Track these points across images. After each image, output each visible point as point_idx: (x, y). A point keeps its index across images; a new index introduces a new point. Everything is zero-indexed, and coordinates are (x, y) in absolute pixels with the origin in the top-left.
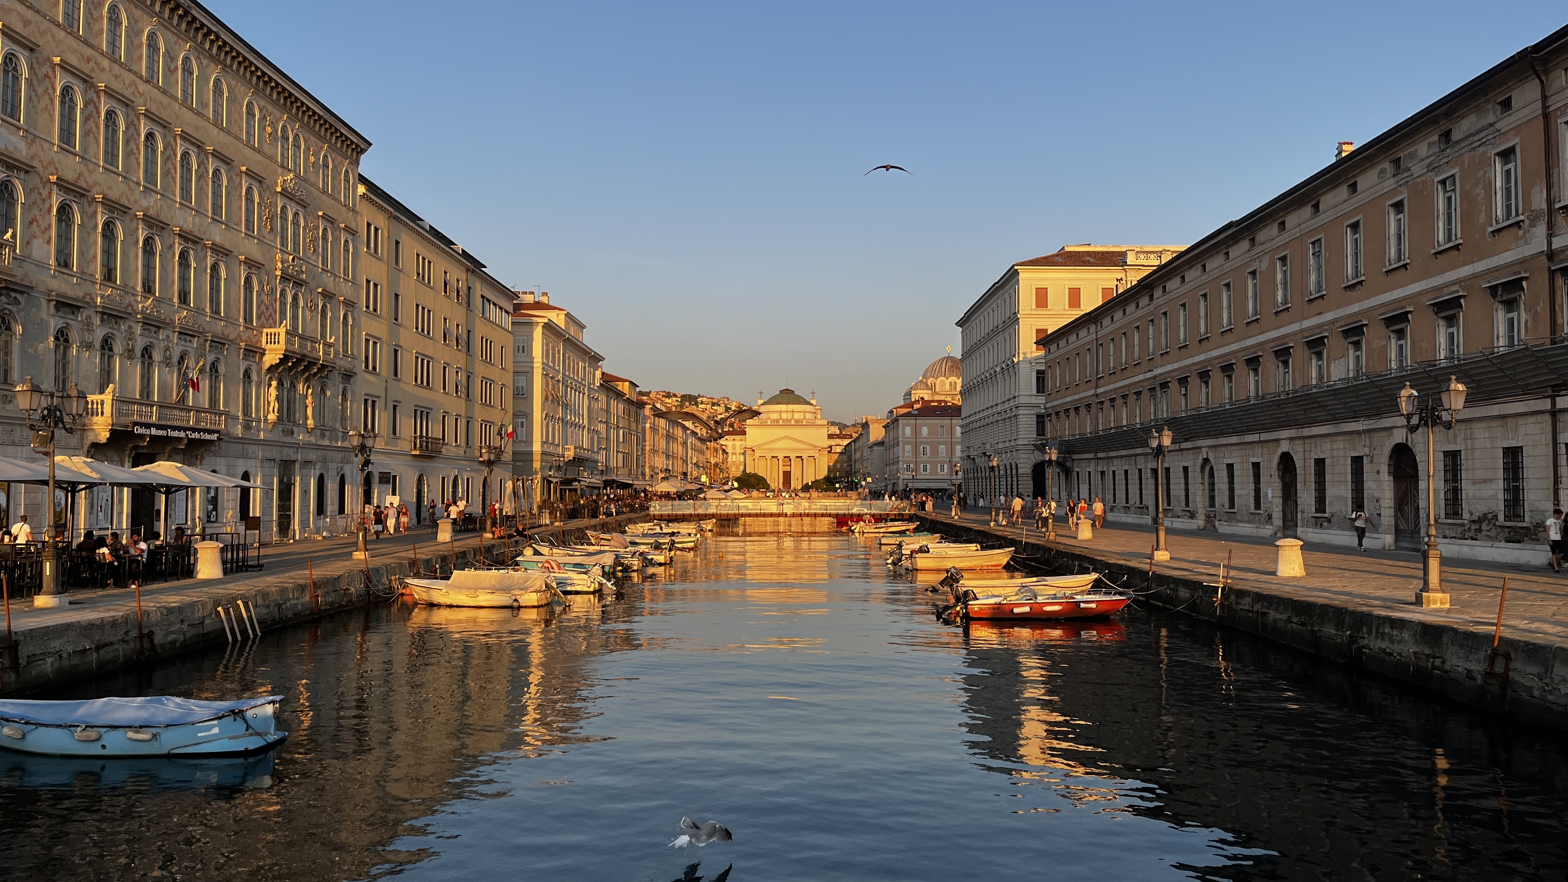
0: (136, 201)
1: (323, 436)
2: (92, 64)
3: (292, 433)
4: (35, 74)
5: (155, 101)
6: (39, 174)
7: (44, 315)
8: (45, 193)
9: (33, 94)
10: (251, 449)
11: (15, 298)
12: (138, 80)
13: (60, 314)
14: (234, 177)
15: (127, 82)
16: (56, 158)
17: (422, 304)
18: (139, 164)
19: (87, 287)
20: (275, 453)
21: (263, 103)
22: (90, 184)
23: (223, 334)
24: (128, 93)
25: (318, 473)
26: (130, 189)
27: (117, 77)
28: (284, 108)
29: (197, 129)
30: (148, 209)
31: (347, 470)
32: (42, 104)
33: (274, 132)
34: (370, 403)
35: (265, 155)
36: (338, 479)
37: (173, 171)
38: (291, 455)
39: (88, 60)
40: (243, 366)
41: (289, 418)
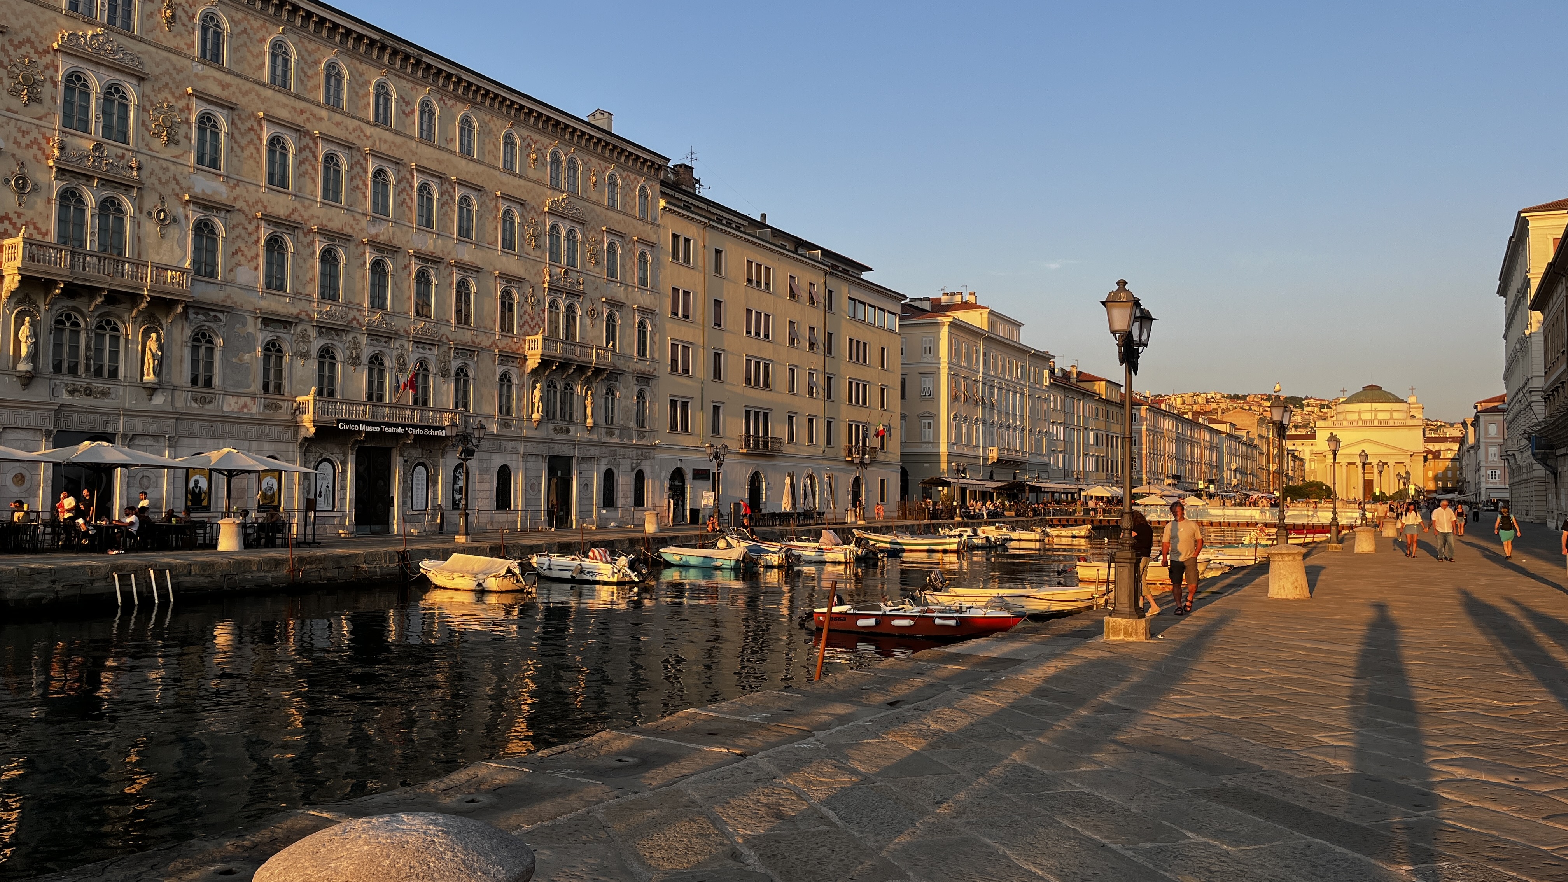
0: (362, 230)
1: (610, 434)
2: (305, 116)
3: (568, 431)
4: (237, 128)
5: (386, 141)
6: (243, 212)
7: (250, 328)
8: (251, 228)
9: (235, 146)
10: (510, 445)
11: (215, 316)
12: (364, 126)
13: (270, 328)
14: (488, 202)
15: (351, 128)
16: (264, 198)
17: (756, 309)
18: (366, 197)
19: (303, 305)
20: (544, 450)
21: (525, 133)
22: (306, 217)
23: (473, 342)
24: (351, 138)
25: (603, 468)
26: (355, 219)
27: (337, 124)
28: (553, 135)
29: (440, 162)
30: (377, 235)
31: (646, 467)
32: (247, 153)
33: (541, 158)
34: (679, 404)
35: (528, 179)
36: (634, 474)
37: (408, 201)
38: (566, 451)
39: (302, 112)
40: (499, 370)
41: (563, 417)
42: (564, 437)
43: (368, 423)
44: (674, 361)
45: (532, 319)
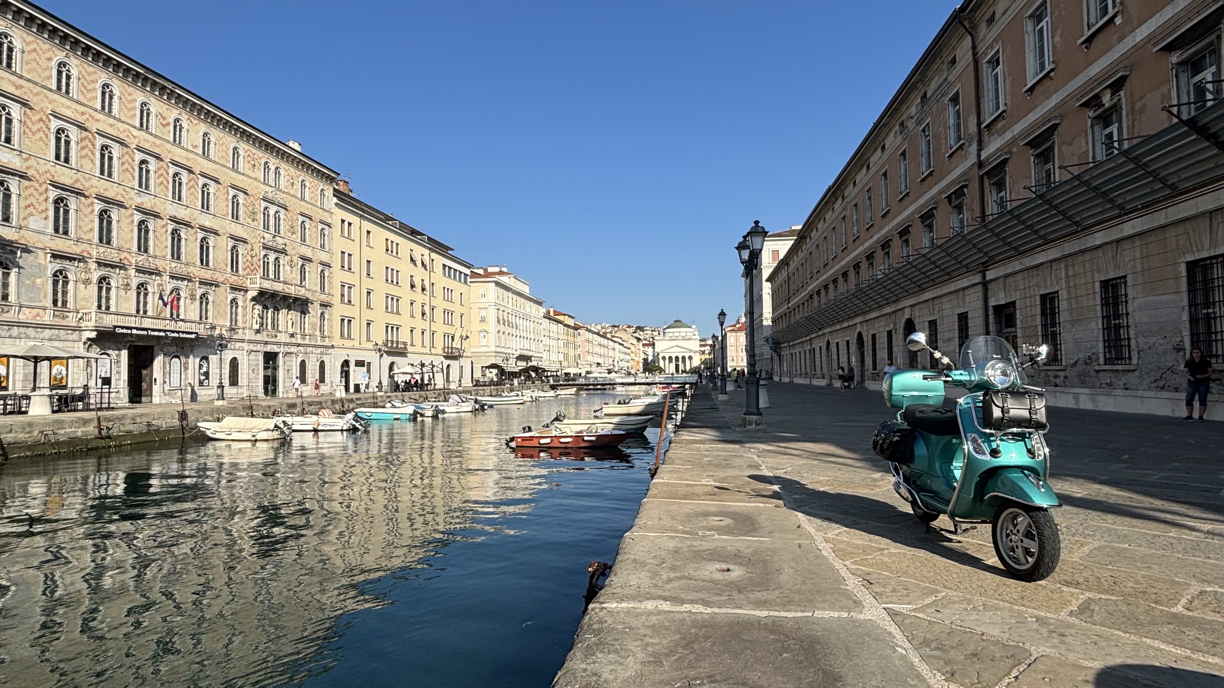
0: (131, 199)
1: (304, 338)
2: (87, 116)
3: (276, 336)
4: (28, 118)
5: (148, 141)
6: (35, 178)
7: (41, 261)
8: (41, 190)
9: (27, 131)
10: (239, 344)
11: (11, 250)
12: (131, 129)
13: (57, 261)
14: (222, 189)
15: (121, 130)
16: (52, 170)
17: (390, 267)
18: (134, 178)
19: (84, 246)
22: (86, 186)
23: (212, 278)
24: (121, 136)
25: (300, 360)
26: (125, 191)
27: (111, 125)
28: (266, 152)
29: (188, 159)
30: (142, 203)
31: (326, 359)
32: (38, 136)
33: (257, 164)
34: (346, 322)
35: (249, 177)
36: (318, 363)
37: (165, 183)
38: (275, 349)
39: (83, 113)
40: (230, 297)
41: (273, 328)
42: (273, 340)
43: (138, 329)
44: (343, 295)
45: (252, 265)
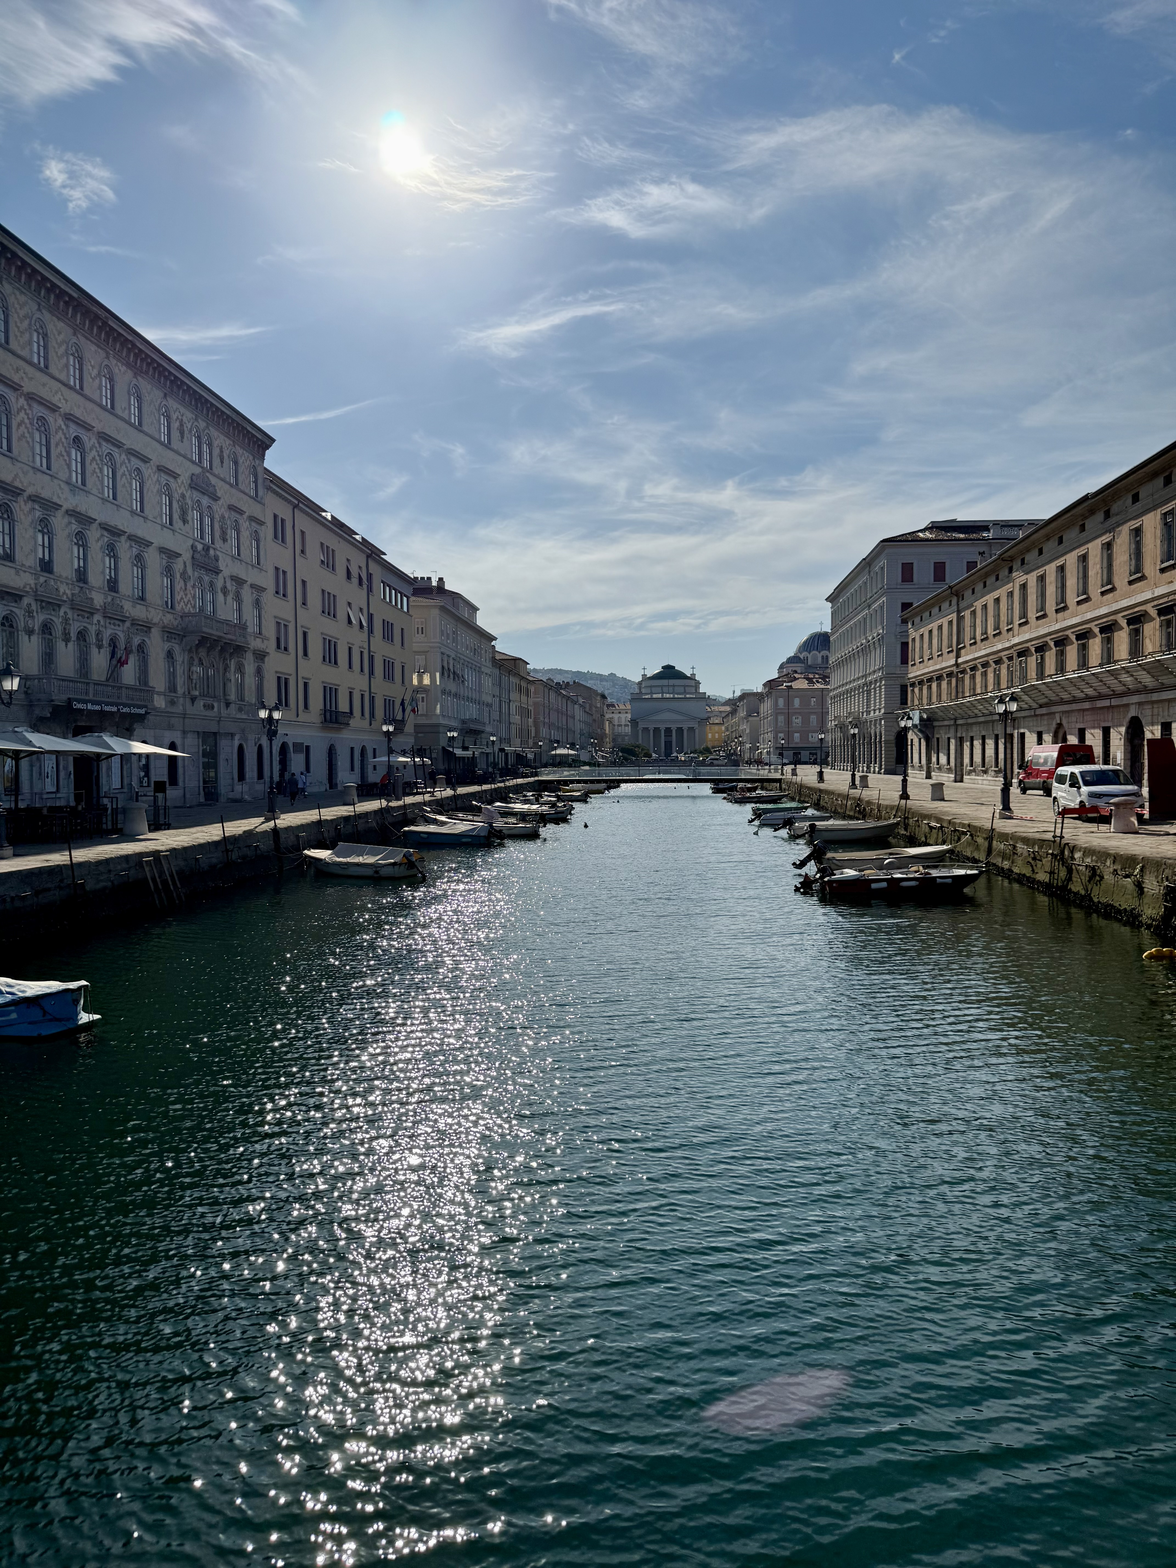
0: (66, 499)
1: (241, 710)
2: (21, 373)
5: (79, 406)
10: (176, 722)
12: (63, 388)
14: (152, 474)
15: (54, 390)
17: (327, 590)
18: (68, 466)
20: (199, 726)
21: (178, 405)
23: (147, 618)
25: (236, 743)
26: (60, 487)
28: (195, 409)
29: (118, 431)
31: (264, 741)
33: (186, 432)
34: (283, 681)
35: (179, 453)
36: (256, 749)
37: (97, 470)
38: (214, 727)
39: (18, 370)
41: (209, 693)
42: (209, 713)
43: (94, 703)
44: (279, 639)
45: (186, 595)
